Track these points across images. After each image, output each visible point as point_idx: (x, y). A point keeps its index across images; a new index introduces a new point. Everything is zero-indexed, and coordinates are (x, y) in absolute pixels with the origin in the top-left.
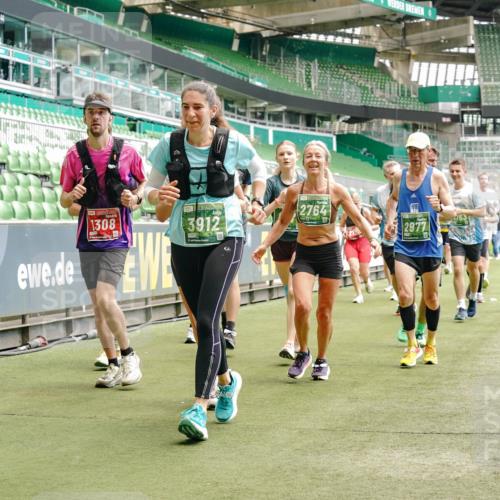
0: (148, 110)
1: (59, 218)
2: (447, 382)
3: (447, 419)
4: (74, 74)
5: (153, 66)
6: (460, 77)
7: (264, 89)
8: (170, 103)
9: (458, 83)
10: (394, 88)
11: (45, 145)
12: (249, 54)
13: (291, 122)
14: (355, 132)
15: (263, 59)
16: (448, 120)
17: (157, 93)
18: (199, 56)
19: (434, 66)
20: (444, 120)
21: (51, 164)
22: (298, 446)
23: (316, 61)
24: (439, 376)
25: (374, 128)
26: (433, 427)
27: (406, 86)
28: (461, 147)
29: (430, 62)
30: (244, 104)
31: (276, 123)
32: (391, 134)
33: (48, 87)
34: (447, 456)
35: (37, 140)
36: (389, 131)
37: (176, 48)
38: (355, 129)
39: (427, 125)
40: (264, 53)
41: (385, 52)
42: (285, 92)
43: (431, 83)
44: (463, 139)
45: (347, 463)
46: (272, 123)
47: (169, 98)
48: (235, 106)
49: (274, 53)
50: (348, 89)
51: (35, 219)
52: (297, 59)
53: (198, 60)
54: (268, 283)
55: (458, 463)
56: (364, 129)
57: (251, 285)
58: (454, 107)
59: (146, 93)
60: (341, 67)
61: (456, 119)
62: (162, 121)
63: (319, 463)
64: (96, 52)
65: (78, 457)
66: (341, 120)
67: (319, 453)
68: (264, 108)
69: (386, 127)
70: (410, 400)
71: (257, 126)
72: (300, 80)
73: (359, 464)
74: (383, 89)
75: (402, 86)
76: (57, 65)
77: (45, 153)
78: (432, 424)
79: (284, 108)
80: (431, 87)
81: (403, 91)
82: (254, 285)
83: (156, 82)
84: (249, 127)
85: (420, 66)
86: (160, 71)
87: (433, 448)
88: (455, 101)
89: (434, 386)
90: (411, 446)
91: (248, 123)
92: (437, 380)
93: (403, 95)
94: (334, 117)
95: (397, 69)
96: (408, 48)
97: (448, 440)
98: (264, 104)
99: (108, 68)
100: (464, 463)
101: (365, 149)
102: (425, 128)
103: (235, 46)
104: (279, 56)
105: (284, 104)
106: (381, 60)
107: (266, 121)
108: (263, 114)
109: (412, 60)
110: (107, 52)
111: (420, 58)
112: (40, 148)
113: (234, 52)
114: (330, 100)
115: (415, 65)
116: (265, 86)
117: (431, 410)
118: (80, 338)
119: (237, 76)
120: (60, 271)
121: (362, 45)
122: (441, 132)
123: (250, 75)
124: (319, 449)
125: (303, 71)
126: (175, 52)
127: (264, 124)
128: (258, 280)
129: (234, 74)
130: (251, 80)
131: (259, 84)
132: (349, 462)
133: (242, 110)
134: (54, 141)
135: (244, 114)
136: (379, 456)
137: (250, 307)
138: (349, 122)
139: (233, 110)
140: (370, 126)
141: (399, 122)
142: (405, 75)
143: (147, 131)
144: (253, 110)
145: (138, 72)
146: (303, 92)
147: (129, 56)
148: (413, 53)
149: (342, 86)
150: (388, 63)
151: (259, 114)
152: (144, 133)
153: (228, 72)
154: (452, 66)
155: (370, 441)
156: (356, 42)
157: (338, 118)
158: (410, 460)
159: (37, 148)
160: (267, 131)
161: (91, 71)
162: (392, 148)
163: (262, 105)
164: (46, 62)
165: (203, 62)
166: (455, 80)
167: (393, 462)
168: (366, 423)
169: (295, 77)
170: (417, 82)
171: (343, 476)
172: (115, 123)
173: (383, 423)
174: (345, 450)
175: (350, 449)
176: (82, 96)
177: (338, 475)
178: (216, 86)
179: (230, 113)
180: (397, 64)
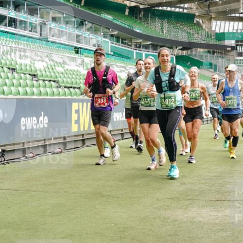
0: (85, 43)
1: (41, 95)
2: (228, 176)
3: (228, 194)
4: (49, 26)
5: (87, 22)
6: (236, 28)
7: (140, 33)
8: (95, 40)
9: (235, 31)
10: (204, 33)
11: (34, 60)
12: (134, 16)
13: (154, 50)
14: (184, 55)
15: (140, 19)
16: (230, 49)
17: (89, 35)
18: (109, 17)
19: (223, 23)
20: (228, 49)
21: (37, 69)
22: (156, 206)
23: (166, 20)
24: (224, 173)
25: (194, 52)
26: (221, 197)
27: (209, 32)
28: (236, 62)
29: (221, 20)
30: (131, 41)
31: (146, 50)
32: (202, 56)
33: (36, 32)
34: (228, 212)
35: (31, 58)
36: (201, 54)
37: (98, 13)
38: (185, 53)
39: (220, 51)
40: (141, 16)
41: (199, 16)
42: (151, 35)
43: (222, 31)
44: (237, 58)
45: (180, 214)
46: (144, 50)
47: (94, 37)
48: (127, 42)
49: (146, 16)
50: (181, 34)
51: (29, 96)
52: (157, 19)
53: (109, 19)
56: (189, 53)
58: (232, 43)
59: (83, 35)
60: (178, 23)
61: (234, 48)
62: (91, 49)
63: (166, 214)
64: (60, 15)
65: (49, 211)
66: (178, 49)
67: (166, 210)
68: (141, 43)
69: (200, 52)
70: (210, 184)
71: (137, 51)
72: (158, 29)
73: (186, 215)
74: (198, 34)
75: (207, 33)
76: (41, 22)
77: (34, 64)
79: (150, 42)
80: (222, 33)
81: (208, 35)
83: (88, 30)
84: (133, 52)
85: (216, 23)
86: (90, 25)
87: (221, 207)
88: (233, 40)
90: (211, 206)
91: (132, 50)
92: (223, 175)
93: (208, 37)
94: (174, 47)
95: (205, 24)
96: (210, 14)
97: (229, 204)
98: (141, 40)
99: (65, 23)
101: (189, 63)
102: (218, 52)
103: (127, 13)
104: (148, 17)
106: (198, 20)
107: (141, 49)
108: (140, 45)
109: (212, 20)
110: (65, 15)
111: (216, 19)
112: (32, 61)
113: (126, 15)
114: (173, 39)
115: (214, 22)
117: (221, 189)
120: (41, 121)
121: (188, 12)
122: (226, 54)
123: (134, 27)
124: (166, 208)
125: (160, 25)
126: (97, 15)
127: (141, 50)
129: (127, 26)
130: (134, 29)
131: (138, 31)
132: (181, 214)
133: (129, 44)
134: (39, 58)
135: (131, 46)
136: (195, 211)
138: (182, 49)
140: (192, 51)
141: (206, 50)
142: (209, 27)
143: (84, 53)
144: (136, 44)
145: (80, 25)
146: (160, 35)
147: (75, 17)
148: (213, 16)
149: (178, 32)
150: (201, 21)
151: (138, 46)
152: (82, 54)
153: (123, 25)
154: (232, 23)
155: (191, 204)
156: (185, 11)
157: (176, 48)
158: (210, 213)
159: (31, 61)
160: (142, 54)
161: (57, 25)
162: (202, 62)
163: (139, 41)
164: (35, 20)
165: (111, 20)
166: (233, 30)
167: (202, 214)
168: (189, 195)
169: (156, 28)
170: (215, 30)
171: (178, 221)
172: (69, 50)
173: (198, 195)
174: (179, 208)
175: (181, 208)
176: (53, 36)
177: (175, 220)
178: (117, 32)
179: (124, 45)
180: (205, 22)
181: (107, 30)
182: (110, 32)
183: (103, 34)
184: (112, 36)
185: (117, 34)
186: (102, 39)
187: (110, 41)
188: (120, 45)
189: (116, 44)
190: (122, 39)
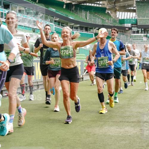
2: (127, 107)
3: (127, 118)
5: (40, 13)
6: (131, 16)
7: (73, 20)
9: (131, 18)
10: (112, 20)
12: (69, 9)
13: (81, 30)
15: (73, 11)
16: (128, 29)
17: (41, 21)
19: (123, 13)
20: (126, 29)
22: (83, 126)
23: (88, 11)
26: (123, 120)
27: (115, 19)
28: (132, 37)
29: (122, 12)
30: (67, 24)
31: (76, 30)
34: (127, 129)
37: (47, 8)
39: (121, 30)
40: (73, 9)
41: (109, 9)
42: (79, 21)
43: (123, 18)
44: (132, 35)
46: (75, 30)
47: (45, 22)
49: (76, 9)
50: (98, 20)
52: (83, 11)
53: (53, 11)
55: (130, 131)
58: (129, 25)
60: (96, 13)
61: (130, 29)
63: (89, 131)
64: (23, 9)
67: (89, 128)
68: (73, 25)
69: (109, 31)
70: (116, 112)
72: (84, 17)
73: (101, 131)
74: (108, 20)
75: (114, 19)
78: (122, 119)
79: (79, 25)
80: (123, 19)
83: (41, 18)
85: (119, 13)
86: (42, 14)
87: (123, 126)
88: (130, 23)
89: (123, 108)
90: (116, 126)
92: (124, 106)
93: (114, 22)
94: (94, 28)
95: (113, 14)
96: (116, 8)
97: (127, 124)
99: (27, 13)
100: (132, 131)
102: (121, 31)
103: (64, 7)
104: (78, 10)
105: (79, 24)
106: (108, 11)
107: (74, 29)
108: (73, 27)
109: (117, 11)
110: (26, 9)
111: (119, 11)
113: (64, 9)
114: (93, 23)
115: (118, 13)
116: (73, 19)
117: (122, 115)
118: (18, 94)
119: (65, 16)
121: (102, 7)
122: (125, 32)
124: (89, 126)
125: (85, 14)
129: (64, 15)
130: (69, 17)
131: (71, 18)
132: (98, 130)
136: (107, 129)
138: (98, 29)
139: (64, 26)
142: (115, 16)
145: (36, 15)
146: (85, 21)
147: (33, 10)
149: (96, 19)
150: (110, 12)
151: (71, 27)
152: (37, 33)
153: (62, 15)
154: (129, 13)
155: (104, 124)
156: (100, 6)
157: (95, 28)
158: (116, 130)
160: (74, 32)
161: (21, 14)
163: (72, 24)
165: (55, 12)
166: (130, 17)
167: (111, 130)
168: (103, 119)
169: (82, 16)
170: (118, 18)
171: (96, 134)
172: (29, 30)
173: (108, 119)
175: (98, 126)
176: (19, 22)
177: (95, 134)
178: (58, 19)
180: (113, 13)
181: (52, 18)
182: (54, 19)
184: (55, 21)
185: (59, 20)
186: (49, 23)
187: (54, 25)
188: (60, 27)
190: (62, 23)
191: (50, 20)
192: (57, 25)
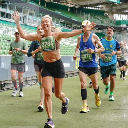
2: (123, 96)
4: (27, 17)
6: (126, 18)
9: (126, 20)
10: (109, 21)
12: (72, 12)
14: (99, 32)
15: (76, 13)
16: (123, 29)
18: (59, 13)
19: (120, 15)
25: (104, 31)
26: (120, 108)
27: (112, 20)
28: (127, 36)
29: (118, 14)
30: (71, 25)
33: (21, 21)
37: (54, 11)
38: (99, 31)
39: (118, 30)
40: (76, 12)
41: (107, 12)
43: (119, 20)
44: (127, 34)
48: (69, 26)
49: (79, 12)
50: (98, 21)
52: (85, 14)
53: (59, 14)
54: (77, 71)
56: (101, 32)
57: (73, 71)
58: (125, 26)
60: (96, 16)
63: (91, 117)
64: (33, 12)
65: (29, 116)
66: (96, 29)
67: (91, 115)
68: (76, 26)
73: (101, 117)
74: (106, 21)
75: (111, 20)
76: (23, 15)
81: (112, 22)
82: (74, 72)
85: (116, 15)
87: (120, 113)
88: (125, 24)
90: (115, 113)
91: (72, 30)
92: (121, 96)
93: (112, 23)
95: (110, 16)
96: (113, 11)
99: (36, 16)
101: (102, 37)
102: (117, 31)
103: (69, 10)
106: (106, 14)
108: (76, 28)
109: (114, 14)
110: (36, 12)
111: (116, 13)
113: (68, 12)
116: (76, 20)
117: (120, 104)
118: (29, 85)
119: (69, 18)
121: (101, 10)
122: (121, 32)
123: (73, 18)
125: (86, 17)
126: (53, 12)
128: (75, 70)
129: (69, 17)
130: (73, 19)
131: (75, 20)
132: (99, 117)
133: (70, 27)
135: (71, 28)
136: (106, 115)
137: (73, 77)
138: (98, 30)
139: (68, 27)
140: (103, 31)
142: (112, 18)
144: (73, 27)
147: (41, 13)
148: (114, 12)
149: (96, 20)
150: (108, 15)
151: (75, 28)
153: (67, 17)
154: (124, 15)
155: (104, 112)
156: (100, 9)
158: (114, 116)
161: (32, 17)
163: (75, 25)
165: (61, 14)
167: (110, 117)
169: (84, 18)
170: (115, 19)
171: (97, 120)
173: (107, 107)
174: (97, 114)
175: (99, 113)
176: (30, 23)
179: (67, 27)
180: (110, 15)
181: (59, 20)
182: (60, 21)
183: (56, 21)
184: (61, 23)
185: (64, 21)
186: (56, 24)
187: (60, 26)
188: (65, 28)
189: (63, 27)
190: (66, 24)
191: (57, 22)
192: (62, 26)
